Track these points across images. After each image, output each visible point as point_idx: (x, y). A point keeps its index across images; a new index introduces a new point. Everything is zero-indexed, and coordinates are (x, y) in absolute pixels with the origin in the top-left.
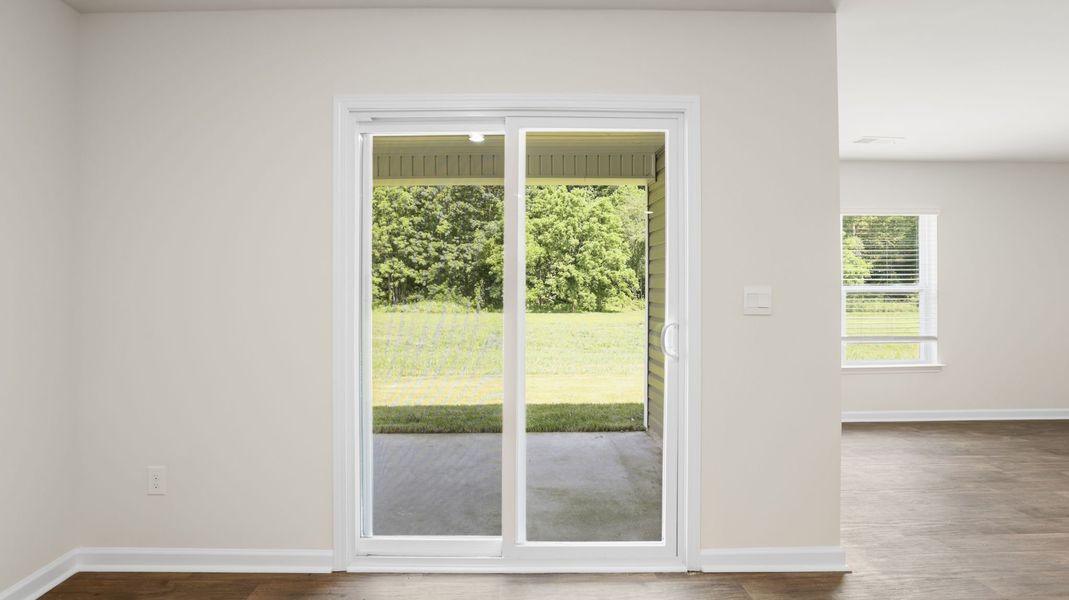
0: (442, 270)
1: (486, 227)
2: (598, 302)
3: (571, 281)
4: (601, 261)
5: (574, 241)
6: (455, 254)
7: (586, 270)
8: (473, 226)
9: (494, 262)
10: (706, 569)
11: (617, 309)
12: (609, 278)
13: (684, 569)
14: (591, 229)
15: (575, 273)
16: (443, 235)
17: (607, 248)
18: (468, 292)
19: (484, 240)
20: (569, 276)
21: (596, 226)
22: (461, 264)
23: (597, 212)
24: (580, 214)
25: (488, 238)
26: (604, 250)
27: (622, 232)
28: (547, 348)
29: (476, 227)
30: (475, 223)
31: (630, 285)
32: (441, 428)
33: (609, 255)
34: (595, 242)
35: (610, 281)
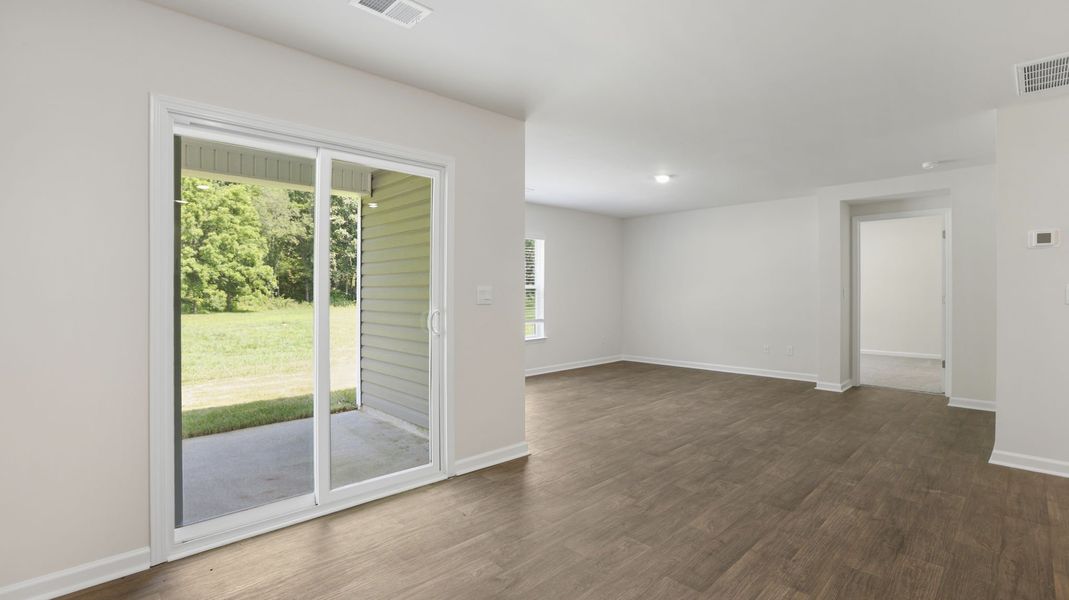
2: (228, 302)
4: (231, 256)
5: (197, 232)
7: (213, 265)
10: (459, 473)
11: (250, 308)
12: (242, 275)
13: (446, 478)
14: (220, 220)
15: (197, 267)
17: (240, 243)
20: (190, 270)
21: (227, 217)
23: (229, 202)
24: (204, 201)
26: (236, 243)
27: (258, 226)
31: (266, 282)
33: (243, 250)
34: (224, 235)
35: (244, 279)
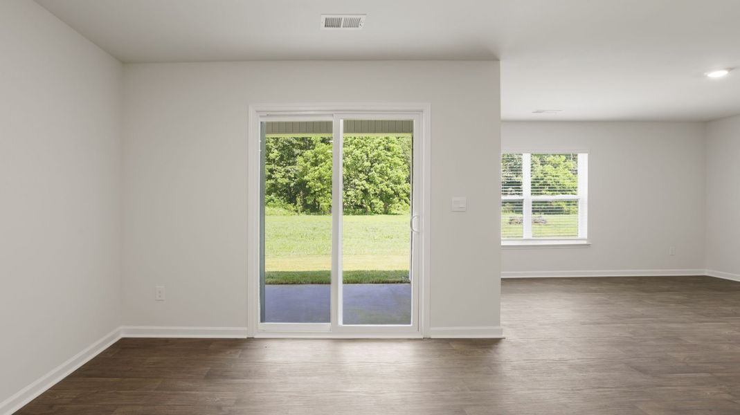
0: (273, 185)
1: (304, 154)
2: (385, 207)
3: (365, 192)
4: (387, 178)
5: (367, 164)
6: (283, 174)
7: (376, 184)
8: (296, 153)
9: (310, 179)
10: (432, 337)
11: (398, 212)
12: (392, 189)
13: (422, 337)
14: (379, 155)
15: (367, 186)
16: (274, 160)
17: (392, 169)
18: (292, 200)
19: (303, 163)
20: (363, 188)
21: (383, 153)
22: (287, 180)
25: (306, 162)
26: (389, 169)
27: (403, 157)
28: (348, 239)
29: (298, 154)
30: (297, 151)
31: (408, 195)
32: (287, 281)
33: (393, 174)
34: (382, 164)
35: (393, 192)
